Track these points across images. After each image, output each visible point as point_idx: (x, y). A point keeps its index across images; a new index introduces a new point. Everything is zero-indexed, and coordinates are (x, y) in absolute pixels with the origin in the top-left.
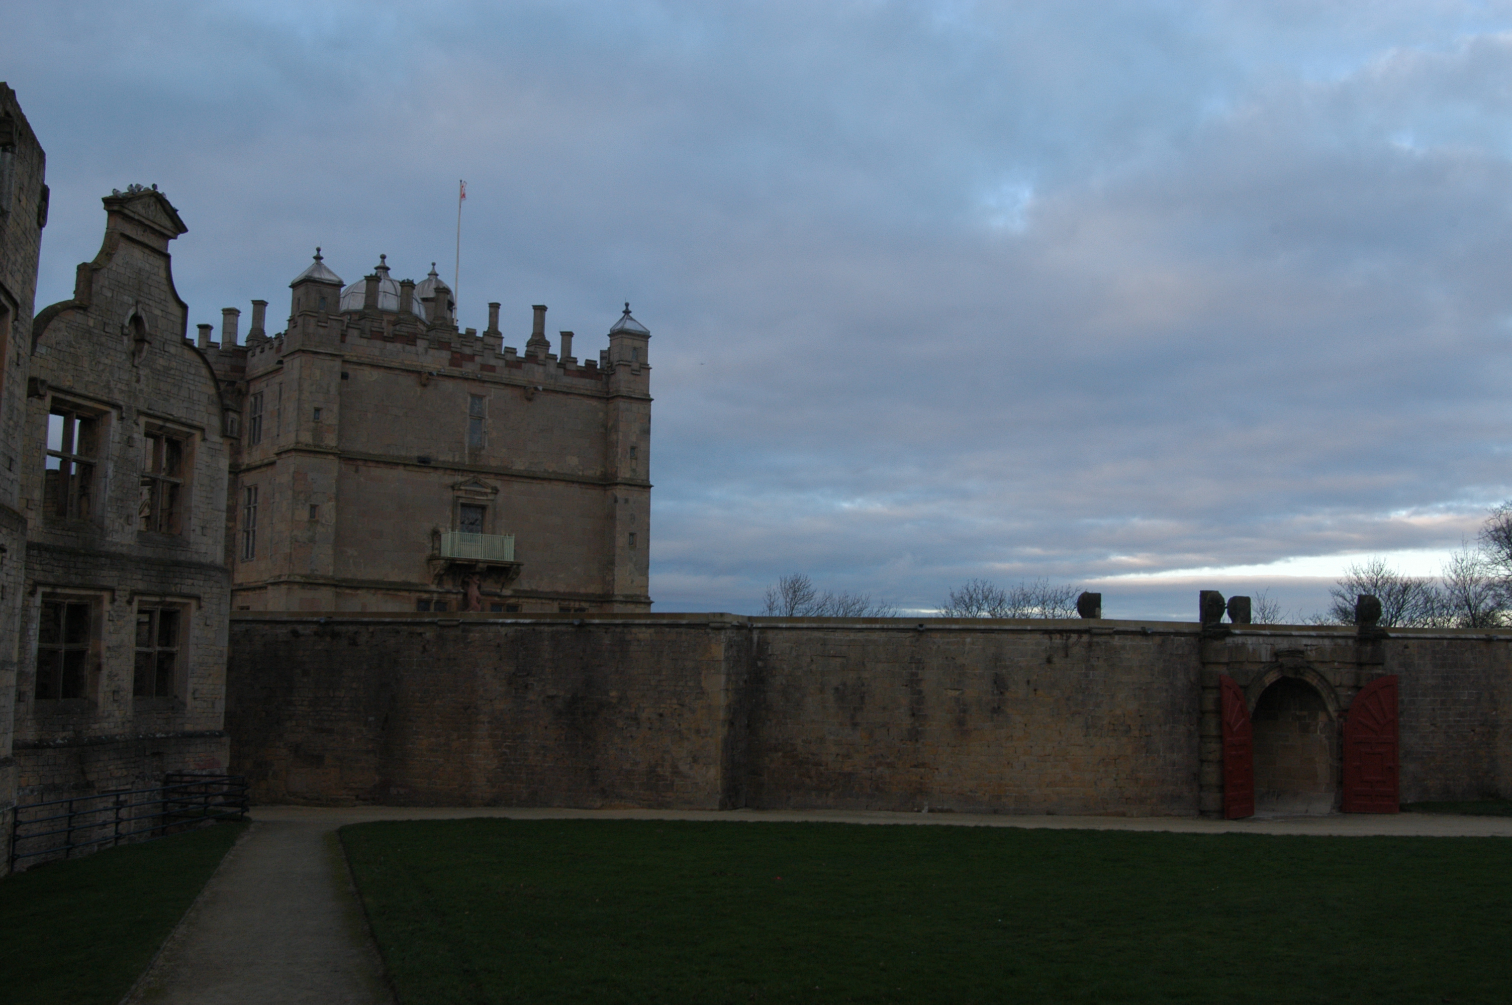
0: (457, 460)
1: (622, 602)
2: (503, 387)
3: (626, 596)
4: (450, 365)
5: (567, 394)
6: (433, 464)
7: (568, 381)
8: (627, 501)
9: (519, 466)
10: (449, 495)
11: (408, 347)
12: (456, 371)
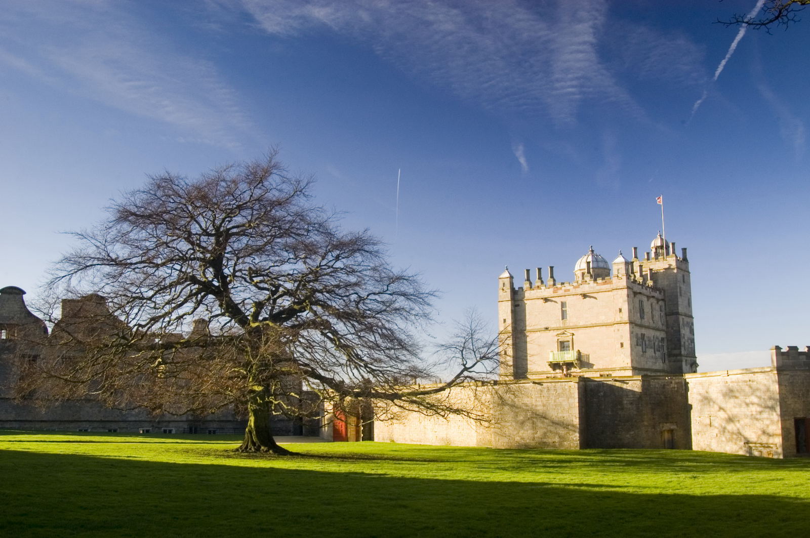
0: (558, 326)
1: (619, 370)
2: (572, 296)
3: (621, 368)
4: (554, 293)
5: (598, 292)
6: (549, 329)
7: (598, 288)
8: (618, 330)
9: (582, 323)
10: (556, 339)
11: (539, 291)
12: (555, 295)
